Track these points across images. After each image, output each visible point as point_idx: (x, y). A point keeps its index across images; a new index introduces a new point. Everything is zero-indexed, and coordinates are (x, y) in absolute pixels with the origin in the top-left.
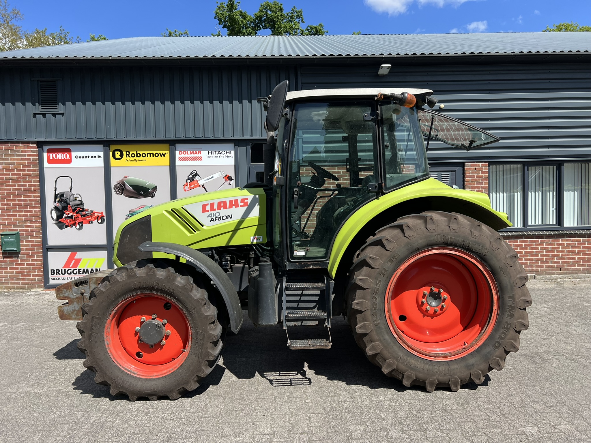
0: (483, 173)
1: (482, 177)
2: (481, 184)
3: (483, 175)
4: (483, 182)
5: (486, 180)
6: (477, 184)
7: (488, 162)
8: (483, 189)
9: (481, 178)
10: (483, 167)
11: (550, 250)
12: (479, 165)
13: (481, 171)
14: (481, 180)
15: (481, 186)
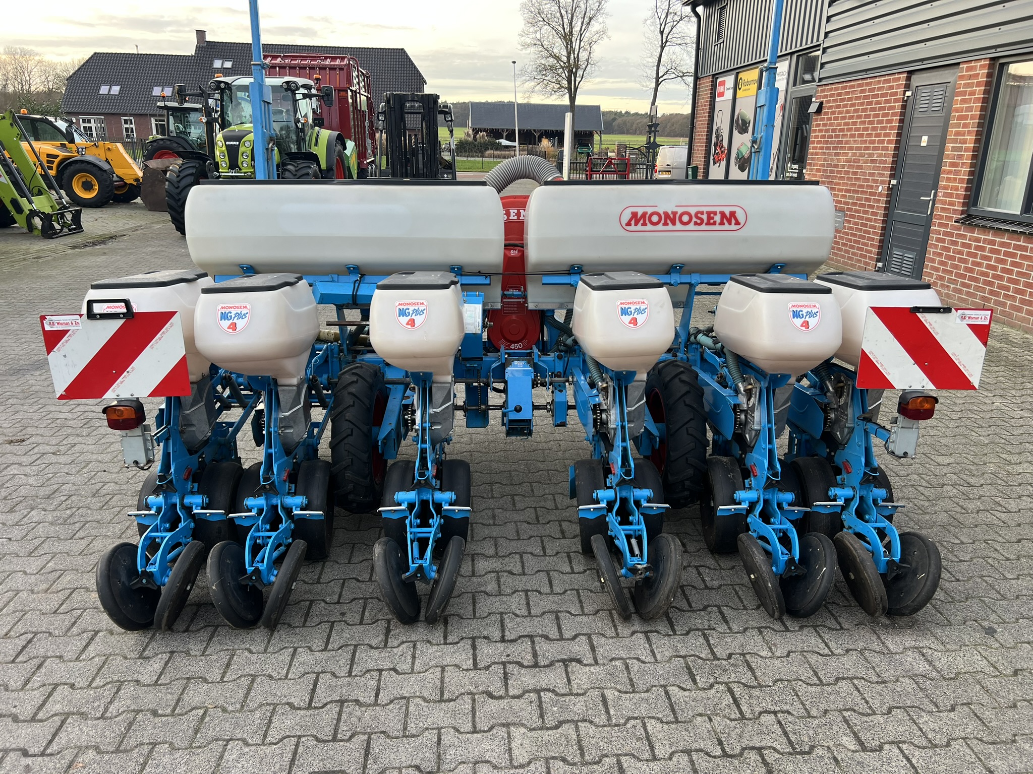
0: (977, 84)
1: (975, 93)
2: (972, 109)
3: (977, 89)
4: (974, 105)
6: (967, 109)
7: (989, 59)
8: (971, 122)
9: (973, 97)
10: (981, 72)
12: (976, 68)
13: (976, 81)
14: (972, 102)
15: (970, 114)
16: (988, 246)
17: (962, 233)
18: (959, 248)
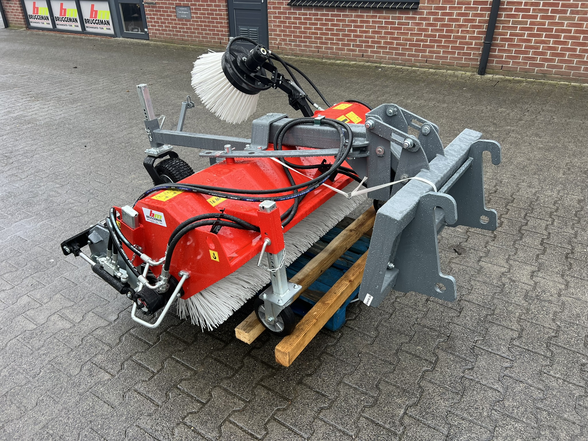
11: (352, 28)
16: (313, 17)
17: (292, 11)
18: (292, 20)
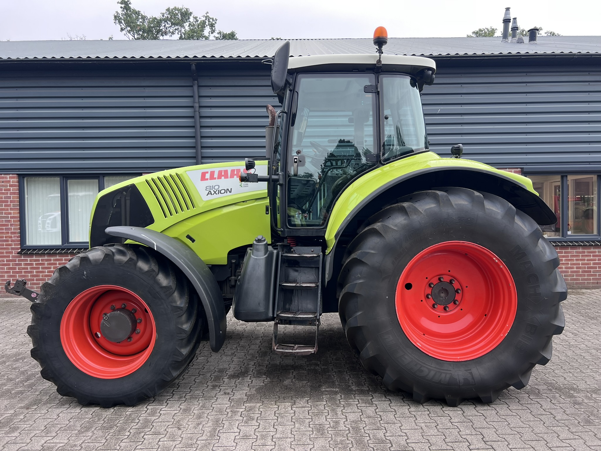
0: (10, 186)
1: (10, 190)
2: (10, 198)
3: (11, 188)
4: (12, 196)
5: (14, 193)
6: (5, 198)
7: (17, 174)
8: (12, 204)
9: (9, 192)
10: (11, 180)
12: (6, 178)
13: (8, 184)
14: (9, 194)
15: (9, 200)
16: (46, 262)
17: (23, 259)
18: (23, 266)
